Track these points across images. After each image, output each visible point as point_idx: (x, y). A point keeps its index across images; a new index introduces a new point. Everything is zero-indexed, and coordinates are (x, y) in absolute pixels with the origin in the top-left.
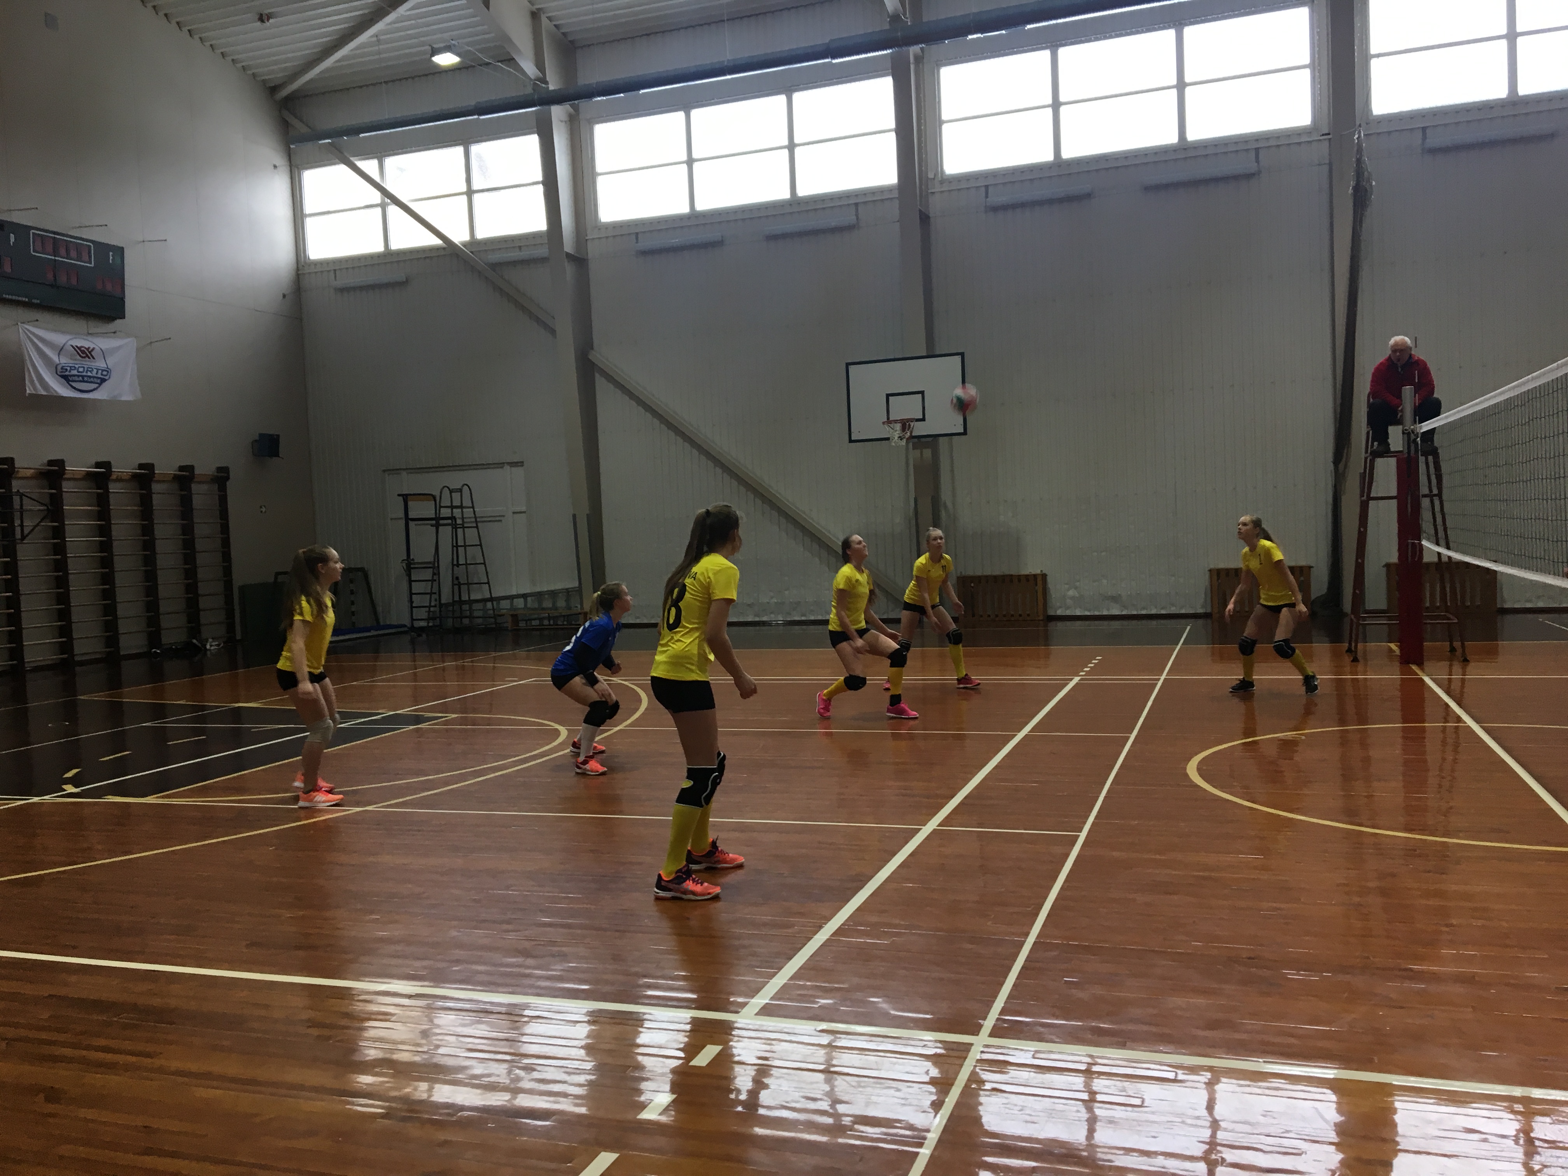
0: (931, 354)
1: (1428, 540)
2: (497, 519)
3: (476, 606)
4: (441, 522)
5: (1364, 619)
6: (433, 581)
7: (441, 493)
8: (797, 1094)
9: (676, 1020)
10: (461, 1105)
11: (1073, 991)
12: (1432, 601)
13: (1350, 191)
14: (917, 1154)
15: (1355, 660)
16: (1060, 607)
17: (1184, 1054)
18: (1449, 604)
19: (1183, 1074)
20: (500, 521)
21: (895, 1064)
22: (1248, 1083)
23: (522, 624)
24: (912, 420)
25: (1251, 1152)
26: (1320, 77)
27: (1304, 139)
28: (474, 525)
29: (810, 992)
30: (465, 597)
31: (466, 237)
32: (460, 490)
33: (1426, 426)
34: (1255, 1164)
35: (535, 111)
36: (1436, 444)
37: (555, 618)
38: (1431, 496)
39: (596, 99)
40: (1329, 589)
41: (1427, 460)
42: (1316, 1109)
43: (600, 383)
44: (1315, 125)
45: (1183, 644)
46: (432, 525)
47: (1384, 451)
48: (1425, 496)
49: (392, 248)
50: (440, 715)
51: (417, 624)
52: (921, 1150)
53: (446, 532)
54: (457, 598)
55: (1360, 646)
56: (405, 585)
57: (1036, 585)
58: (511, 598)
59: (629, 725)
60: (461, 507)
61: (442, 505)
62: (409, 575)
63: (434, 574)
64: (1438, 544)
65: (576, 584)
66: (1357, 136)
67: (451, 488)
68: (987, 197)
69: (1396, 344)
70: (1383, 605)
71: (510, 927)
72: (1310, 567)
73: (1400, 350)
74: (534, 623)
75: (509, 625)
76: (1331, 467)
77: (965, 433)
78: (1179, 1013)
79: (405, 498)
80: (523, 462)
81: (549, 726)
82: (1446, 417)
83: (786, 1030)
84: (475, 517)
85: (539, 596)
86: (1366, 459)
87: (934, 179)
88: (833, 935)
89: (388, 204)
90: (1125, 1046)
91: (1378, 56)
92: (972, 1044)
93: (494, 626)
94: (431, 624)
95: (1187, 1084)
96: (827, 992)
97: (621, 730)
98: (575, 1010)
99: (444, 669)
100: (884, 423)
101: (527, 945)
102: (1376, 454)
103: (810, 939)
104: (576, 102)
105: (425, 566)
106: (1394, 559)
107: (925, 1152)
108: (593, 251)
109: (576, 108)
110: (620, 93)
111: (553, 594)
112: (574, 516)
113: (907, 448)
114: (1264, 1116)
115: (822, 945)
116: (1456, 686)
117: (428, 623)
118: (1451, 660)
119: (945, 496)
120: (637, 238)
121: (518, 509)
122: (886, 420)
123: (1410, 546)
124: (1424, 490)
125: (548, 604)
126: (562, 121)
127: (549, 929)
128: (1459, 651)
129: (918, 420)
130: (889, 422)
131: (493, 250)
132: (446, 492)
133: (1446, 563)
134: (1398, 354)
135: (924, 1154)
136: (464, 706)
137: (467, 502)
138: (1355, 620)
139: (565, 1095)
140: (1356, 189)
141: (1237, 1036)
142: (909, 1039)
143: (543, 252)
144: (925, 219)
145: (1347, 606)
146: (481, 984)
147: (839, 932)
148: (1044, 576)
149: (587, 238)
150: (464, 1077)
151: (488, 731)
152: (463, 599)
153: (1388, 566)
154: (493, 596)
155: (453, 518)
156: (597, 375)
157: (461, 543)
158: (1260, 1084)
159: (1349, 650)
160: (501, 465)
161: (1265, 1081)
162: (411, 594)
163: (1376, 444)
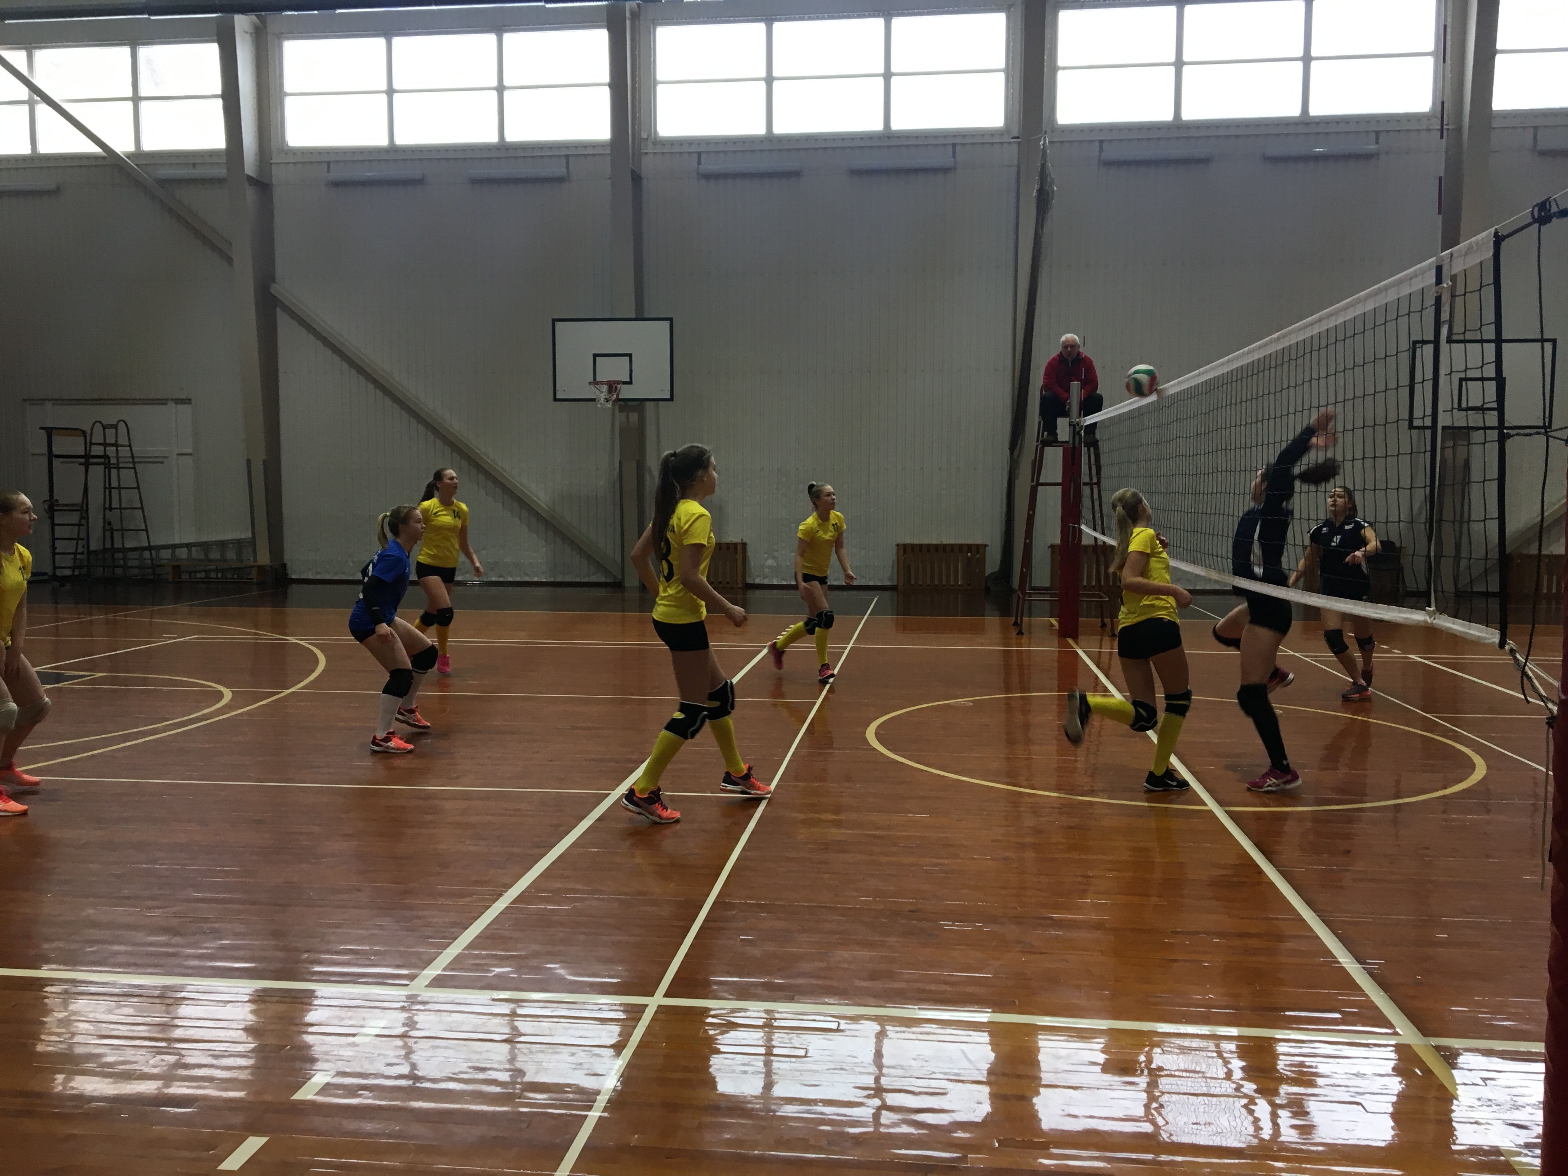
0: (640, 317)
1: (1086, 525)
2: (159, 461)
3: (131, 555)
4: (92, 460)
5: (1030, 595)
6: (80, 525)
7: (92, 428)
8: (466, 1065)
9: (339, 995)
10: (90, 1096)
11: (747, 948)
12: (1089, 581)
13: (1035, 194)
14: (586, 1116)
15: (1020, 633)
16: (758, 576)
17: (847, 1005)
18: (1102, 583)
19: (846, 1023)
20: (162, 463)
21: (568, 1029)
22: (903, 1029)
23: (185, 577)
24: (619, 382)
25: (902, 1094)
26: (1013, 82)
27: (996, 139)
28: (131, 465)
29: (484, 962)
30: (118, 544)
31: (131, 148)
32: (116, 427)
33: (1090, 420)
34: (905, 1105)
35: (216, 17)
36: (1098, 436)
37: (223, 571)
38: (1091, 484)
39: (286, 13)
40: (1001, 566)
41: (1089, 451)
42: (963, 1051)
43: (283, 321)
44: (1007, 128)
45: (870, 615)
46: (81, 464)
47: (1052, 441)
48: (1085, 484)
49: (41, 152)
50: (82, 673)
51: (59, 573)
52: (590, 1113)
53: (97, 472)
54: (108, 545)
55: (1025, 619)
56: (47, 528)
57: (736, 553)
58: (174, 547)
59: (304, 688)
60: (116, 445)
61: (93, 441)
62: (52, 518)
63: (82, 518)
64: (1095, 530)
65: (249, 535)
66: (1042, 142)
67: (104, 423)
68: (699, 164)
69: (1067, 340)
70: (1047, 583)
71: (154, 903)
72: (986, 546)
73: (1070, 346)
74: (199, 575)
75: (170, 578)
76: (1008, 452)
77: (671, 399)
78: (845, 966)
79: (50, 432)
80: (190, 400)
81: (211, 687)
82: (1106, 413)
83: (457, 1001)
84: (133, 457)
85: (205, 546)
86: (1037, 447)
87: (647, 139)
88: (514, 902)
89: (37, 102)
90: (793, 999)
91: (1064, 68)
92: (647, 1006)
93: (152, 577)
94: (76, 573)
95: (847, 1033)
96: (502, 960)
97: (293, 693)
98: (226, 990)
99: (91, 622)
100: (590, 383)
101: (175, 922)
102: (1046, 443)
103: (488, 907)
104: (263, 13)
105: (70, 508)
106: (1058, 541)
107: (594, 1115)
108: (279, 175)
109: (262, 20)
110: (314, 10)
111: (223, 544)
112: (249, 461)
113: (613, 411)
114: (914, 1059)
115: (500, 913)
116: (1105, 659)
117: (74, 571)
118: (1102, 635)
120: (329, 167)
121: (184, 451)
122: (592, 380)
123: (1071, 528)
124: (1085, 478)
125: (215, 555)
126: (246, 33)
127: (201, 905)
128: (1109, 626)
129: (625, 383)
130: (595, 382)
131: (163, 165)
132: (98, 428)
133: (1101, 546)
134: (1069, 349)
135: (593, 1116)
136: (114, 664)
137: (123, 440)
138: (1021, 596)
139: (210, 1079)
140: (1040, 191)
141: (896, 985)
142: (584, 1003)
143: (222, 172)
144: (637, 179)
145: (1016, 584)
146: (119, 965)
147: (520, 899)
148: (744, 545)
149: (271, 161)
150: (95, 1065)
151: (142, 691)
152: (116, 546)
153: (1052, 547)
154: (152, 544)
155: (106, 457)
156: (278, 310)
157: (114, 484)
158: (914, 1029)
159: (1016, 624)
160: (162, 402)
161: (917, 1027)
162: (54, 539)
163: (1046, 433)
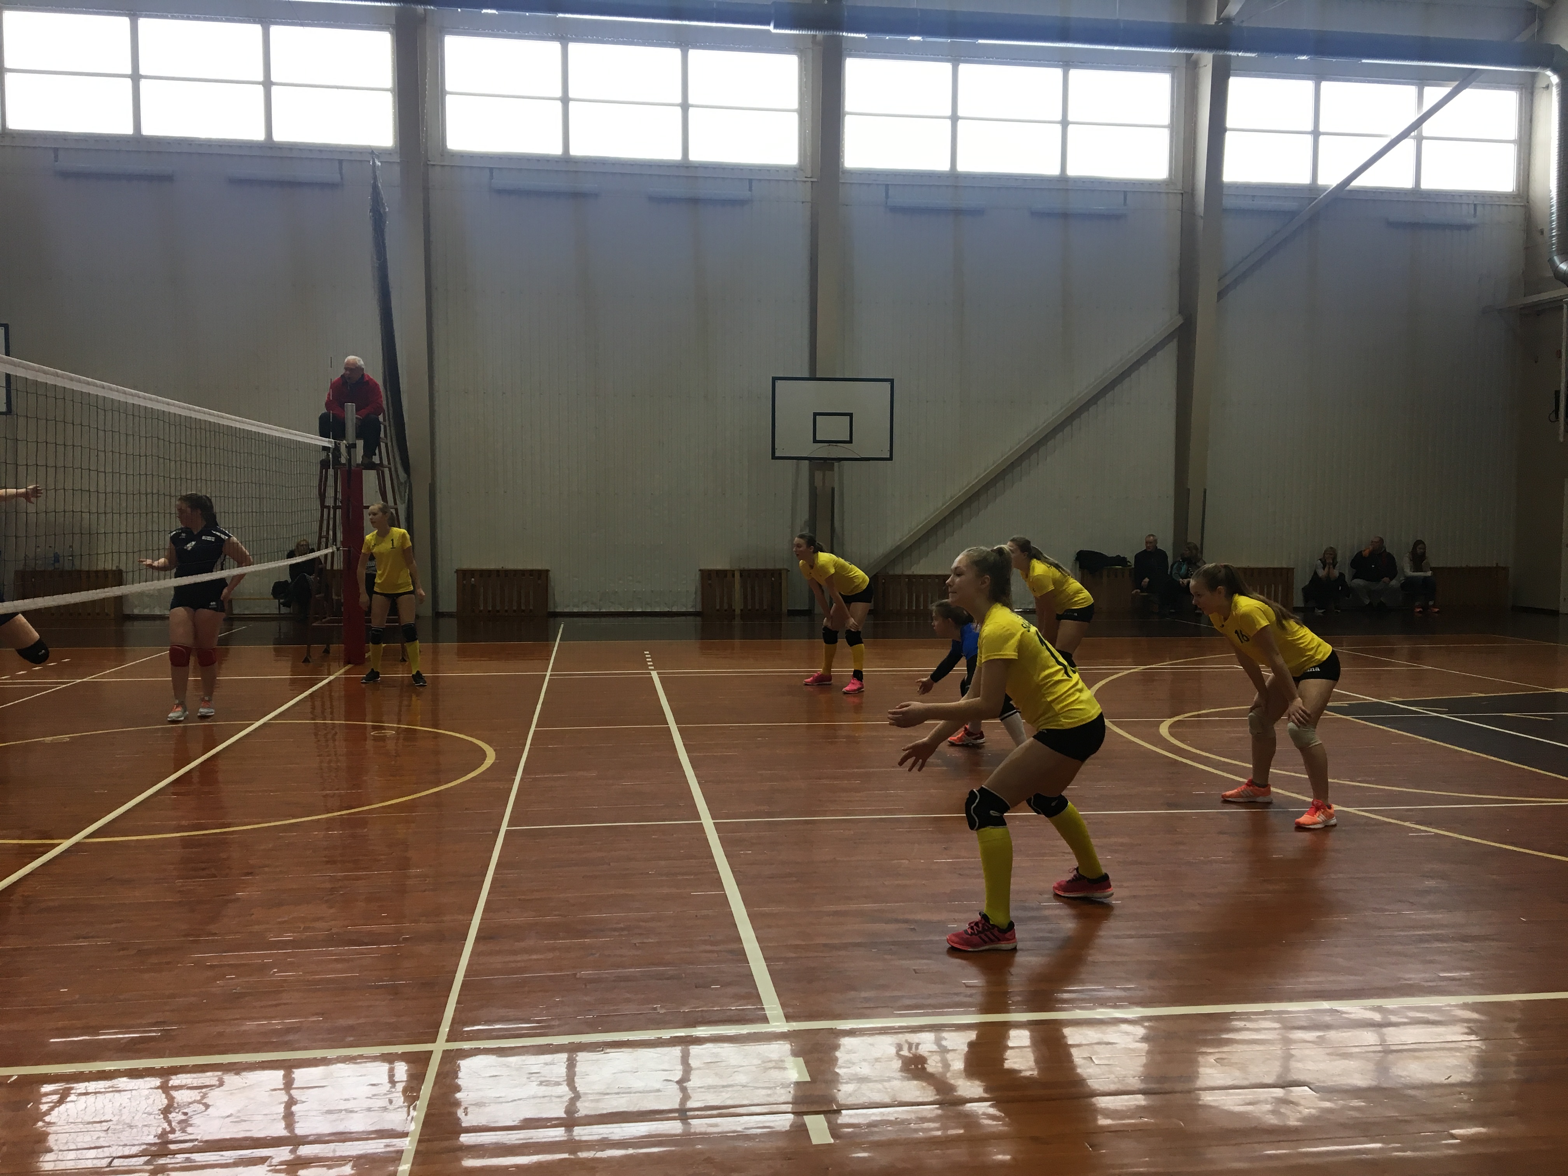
69: (348, 363)
73: (350, 369)
134: (349, 372)
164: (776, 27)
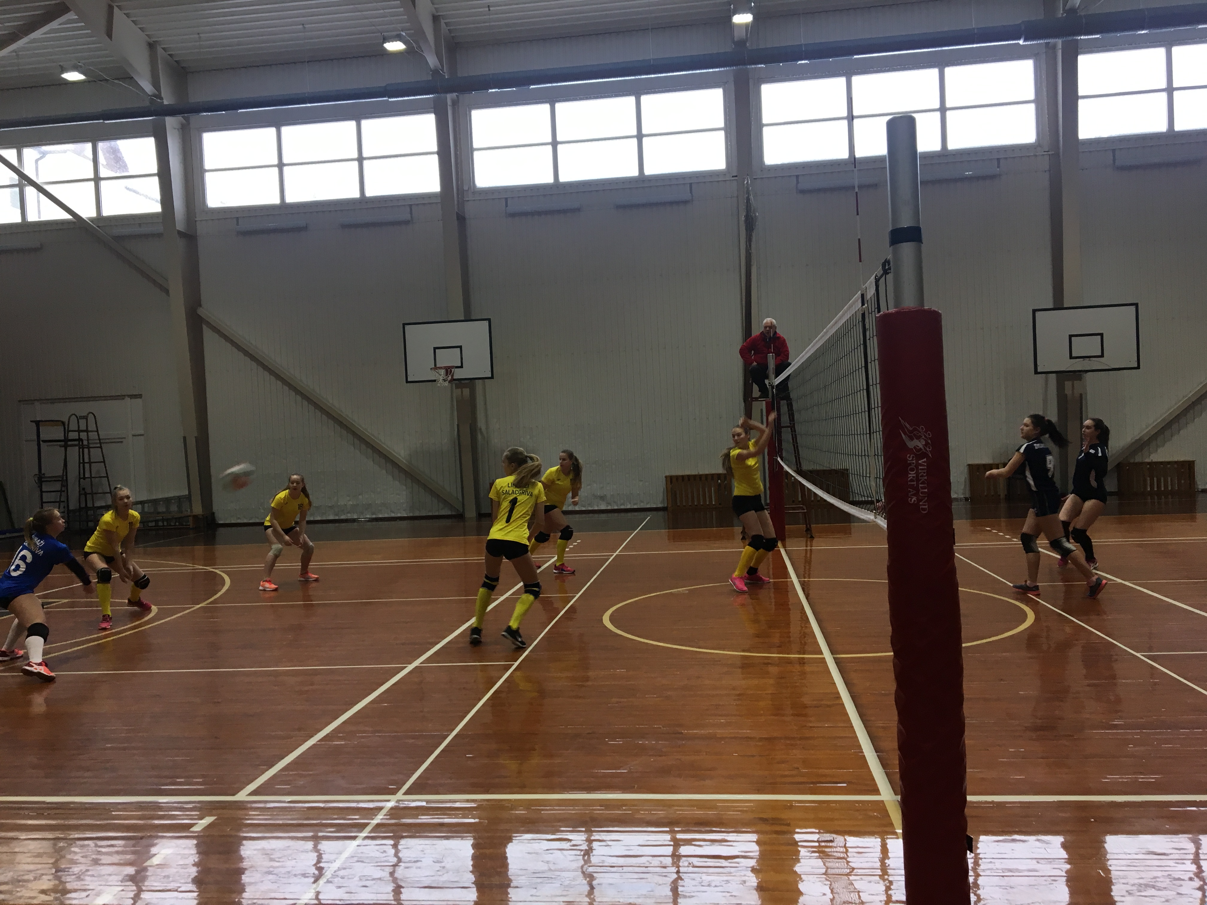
0: (468, 319)
2: (120, 441)
4: (70, 443)
6: (61, 491)
7: (69, 419)
13: (744, 219)
20: (122, 442)
24: (453, 367)
27: (722, 177)
28: (99, 446)
30: (90, 504)
31: (93, 214)
32: (86, 418)
35: (152, 119)
37: (168, 520)
39: (202, 114)
43: (207, 333)
44: (727, 169)
45: (640, 530)
46: (61, 446)
48: (786, 427)
49: (29, 220)
53: (73, 453)
54: (83, 505)
56: (37, 494)
59: (210, 603)
60: (87, 431)
61: (70, 429)
62: (41, 487)
63: (62, 486)
65: (186, 492)
66: (746, 182)
67: (78, 415)
68: (507, 206)
77: (493, 377)
79: (38, 423)
80: (141, 395)
84: (99, 439)
87: (468, 190)
89: (25, 185)
91: (768, 125)
97: (201, 607)
100: (431, 369)
104: (186, 115)
105: (54, 479)
108: (201, 229)
109: (186, 119)
110: (221, 111)
111: (167, 501)
112: (185, 438)
113: (452, 387)
116: (807, 555)
118: (807, 537)
119: (481, 423)
120: (238, 222)
121: (137, 433)
122: (433, 366)
123: (774, 460)
125: (162, 509)
126: (175, 129)
128: (810, 530)
129: (457, 367)
130: (436, 368)
131: (117, 225)
132: (74, 419)
134: (767, 330)
137: (92, 427)
140: (747, 217)
143: (160, 229)
144: (461, 219)
149: (196, 219)
152: (88, 506)
155: (80, 440)
156: (204, 326)
157: (86, 460)
160: (121, 397)
164: (1025, 40)
